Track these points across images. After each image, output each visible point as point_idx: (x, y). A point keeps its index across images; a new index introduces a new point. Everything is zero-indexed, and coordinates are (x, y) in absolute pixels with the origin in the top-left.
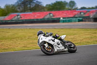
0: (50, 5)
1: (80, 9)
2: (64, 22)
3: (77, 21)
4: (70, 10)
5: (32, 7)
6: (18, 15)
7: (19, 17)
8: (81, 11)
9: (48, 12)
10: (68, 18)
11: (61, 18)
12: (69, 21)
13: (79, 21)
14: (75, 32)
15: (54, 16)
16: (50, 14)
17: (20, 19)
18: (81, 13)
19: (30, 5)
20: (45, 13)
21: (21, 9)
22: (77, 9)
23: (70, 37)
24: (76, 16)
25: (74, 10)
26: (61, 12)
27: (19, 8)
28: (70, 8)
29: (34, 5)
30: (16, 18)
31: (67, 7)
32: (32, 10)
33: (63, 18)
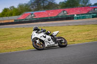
0: (63, 2)
1: (93, 5)
2: (78, 18)
3: (91, 17)
4: (84, 6)
5: (45, 5)
6: (32, 14)
7: (33, 15)
8: (95, 7)
9: (62, 10)
10: (82, 14)
11: (75, 15)
12: (83, 18)
13: (93, 17)
14: (90, 28)
15: (68, 13)
16: (64, 11)
17: (34, 18)
18: (94, 9)
19: (43, 3)
20: (59, 10)
21: (34, 8)
22: (90, 5)
23: (84, 33)
24: (90, 12)
25: (87, 6)
26: (74, 9)
27: (33, 7)
28: (83, 4)
29: (48, 3)
30: (30, 16)
31: (80, 4)
32: (45, 8)
33: (77, 15)
